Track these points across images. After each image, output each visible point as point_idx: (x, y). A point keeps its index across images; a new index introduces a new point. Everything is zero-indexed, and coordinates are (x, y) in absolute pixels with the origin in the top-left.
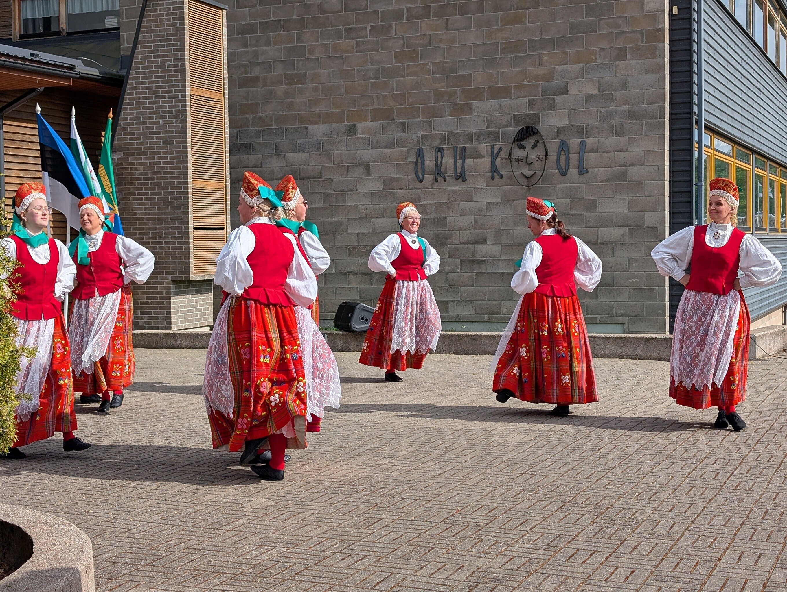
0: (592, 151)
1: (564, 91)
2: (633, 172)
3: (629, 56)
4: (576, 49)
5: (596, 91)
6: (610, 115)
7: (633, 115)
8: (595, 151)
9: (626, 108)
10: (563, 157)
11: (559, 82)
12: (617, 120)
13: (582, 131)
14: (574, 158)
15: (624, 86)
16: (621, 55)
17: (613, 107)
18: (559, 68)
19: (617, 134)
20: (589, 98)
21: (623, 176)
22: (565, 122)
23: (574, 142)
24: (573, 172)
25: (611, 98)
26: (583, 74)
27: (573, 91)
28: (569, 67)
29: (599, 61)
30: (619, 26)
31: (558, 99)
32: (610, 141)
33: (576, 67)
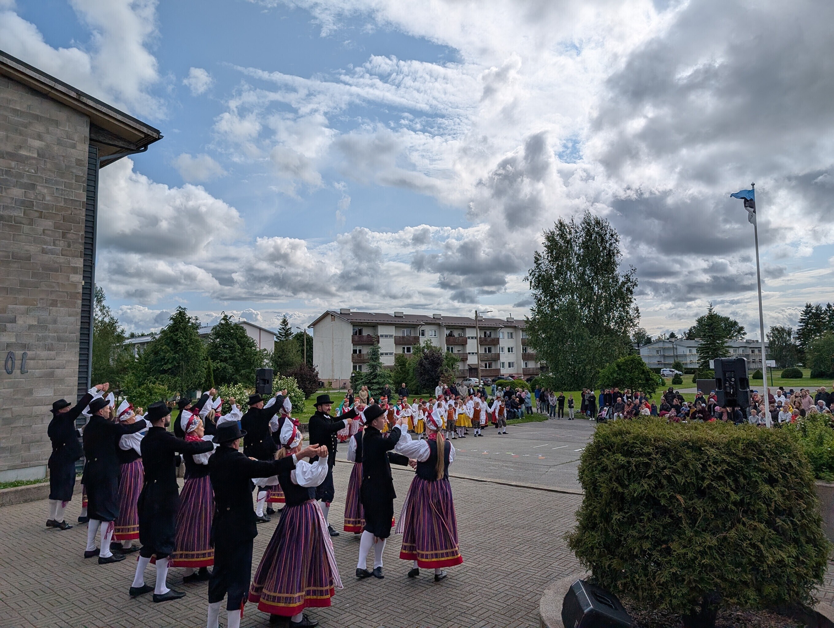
0: (31, 359)
1: (14, 321)
2: (58, 372)
3: (59, 305)
4: (22, 297)
5: (36, 323)
6: (44, 338)
7: (59, 339)
8: (34, 359)
9: (55, 334)
10: (10, 362)
11: (11, 315)
12: (49, 341)
13: (24, 346)
14: (18, 363)
15: (55, 322)
16: (54, 303)
17: (47, 333)
18: (10, 306)
19: (49, 350)
20: (30, 327)
21: (52, 374)
22: (13, 340)
23: (19, 353)
24: (17, 372)
25: (46, 328)
26: (27, 312)
27: (20, 321)
28: (18, 306)
29: (39, 305)
30: (54, 287)
31: (9, 325)
32: (44, 354)
33: (23, 307)
